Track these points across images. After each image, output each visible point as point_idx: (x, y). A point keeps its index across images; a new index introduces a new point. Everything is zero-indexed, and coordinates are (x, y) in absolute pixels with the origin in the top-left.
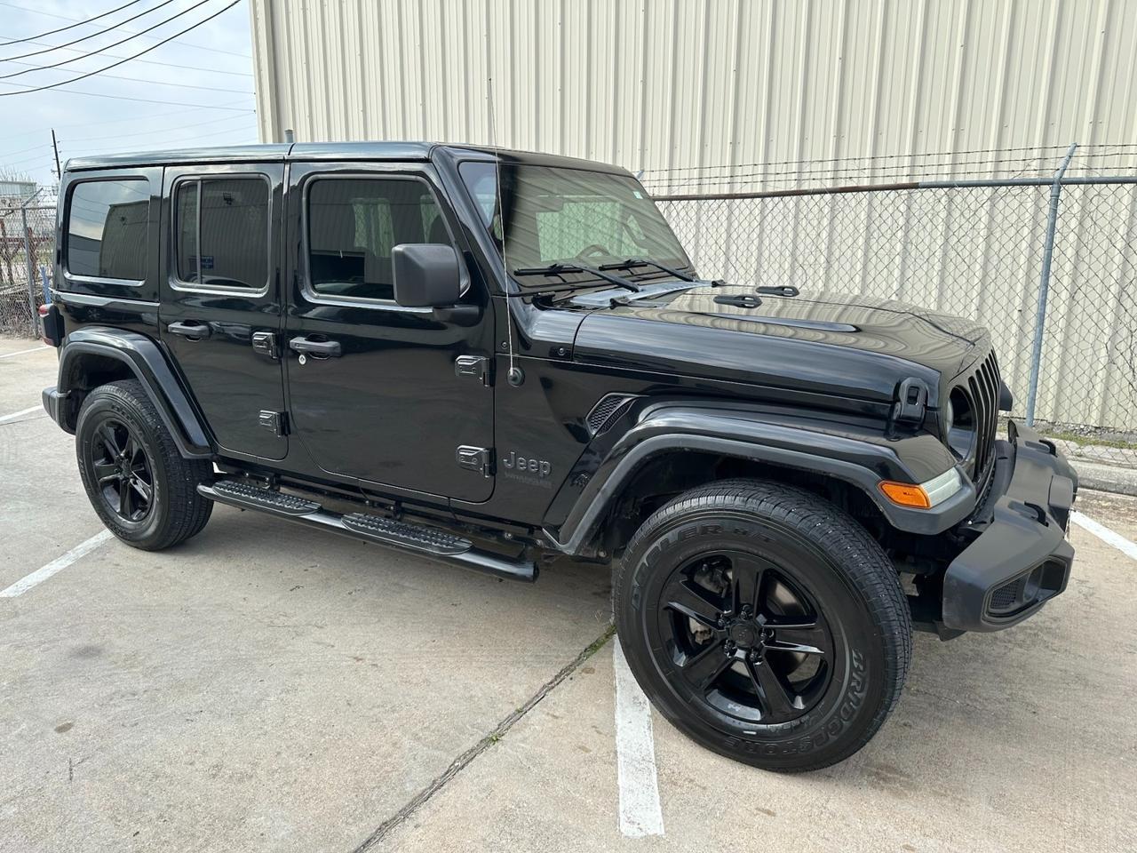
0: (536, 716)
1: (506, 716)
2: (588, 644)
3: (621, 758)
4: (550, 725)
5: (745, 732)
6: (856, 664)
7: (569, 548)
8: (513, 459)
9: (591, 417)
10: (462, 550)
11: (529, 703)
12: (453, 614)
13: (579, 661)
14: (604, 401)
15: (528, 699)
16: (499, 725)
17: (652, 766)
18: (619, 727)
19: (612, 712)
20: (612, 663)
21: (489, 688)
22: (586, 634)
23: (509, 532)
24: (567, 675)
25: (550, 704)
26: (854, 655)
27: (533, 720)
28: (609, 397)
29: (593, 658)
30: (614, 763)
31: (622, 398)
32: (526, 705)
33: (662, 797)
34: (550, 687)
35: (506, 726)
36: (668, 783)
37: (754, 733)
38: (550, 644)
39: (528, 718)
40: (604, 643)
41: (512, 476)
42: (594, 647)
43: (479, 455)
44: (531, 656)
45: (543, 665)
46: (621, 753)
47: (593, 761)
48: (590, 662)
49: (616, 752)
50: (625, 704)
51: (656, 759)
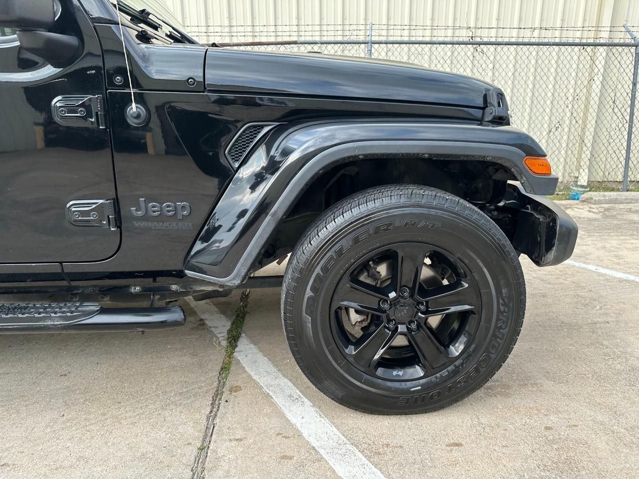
0: (220, 446)
1: (193, 458)
2: (219, 368)
3: (322, 452)
4: (241, 450)
5: (412, 390)
6: (502, 308)
7: (234, 279)
8: (143, 205)
9: (230, 149)
10: (91, 314)
11: (205, 436)
12: (67, 384)
13: (221, 384)
14: (244, 132)
15: (201, 435)
16: (192, 470)
17: (350, 447)
18: (298, 425)
19: (282, 416)
20: (250, 376)
21: (156, 439)
22: (211, 360)
23: (135, 286)
24: (220, 399)
25: (225, 430)
26: (501, 301)
27: (221, 452)
28: (248, 127)
29: (230, 377)
30: (321, 459)
31: (262, 127)
32: (204, 440)
33: (380, 470)
34: (212, 416)
35: (199, 469)
36: (374, 454)
37: (420, 388)
38: (186, 379)
39: (215, 451)
40: (230, 363)
41: (143, 224)
42: (225, 369)
43: (99, 208)
44: (175, 395)
45: (193, 398)
46: (318, 447)
47: (303, 465)
48: (231, 381)
49: (314, 448)
50: (287, 404)
51: (348, 440)
